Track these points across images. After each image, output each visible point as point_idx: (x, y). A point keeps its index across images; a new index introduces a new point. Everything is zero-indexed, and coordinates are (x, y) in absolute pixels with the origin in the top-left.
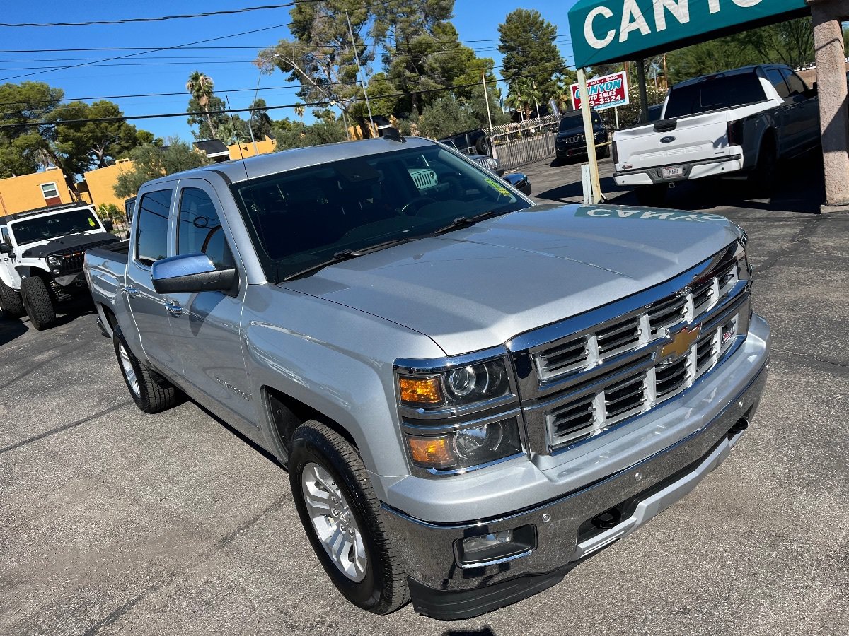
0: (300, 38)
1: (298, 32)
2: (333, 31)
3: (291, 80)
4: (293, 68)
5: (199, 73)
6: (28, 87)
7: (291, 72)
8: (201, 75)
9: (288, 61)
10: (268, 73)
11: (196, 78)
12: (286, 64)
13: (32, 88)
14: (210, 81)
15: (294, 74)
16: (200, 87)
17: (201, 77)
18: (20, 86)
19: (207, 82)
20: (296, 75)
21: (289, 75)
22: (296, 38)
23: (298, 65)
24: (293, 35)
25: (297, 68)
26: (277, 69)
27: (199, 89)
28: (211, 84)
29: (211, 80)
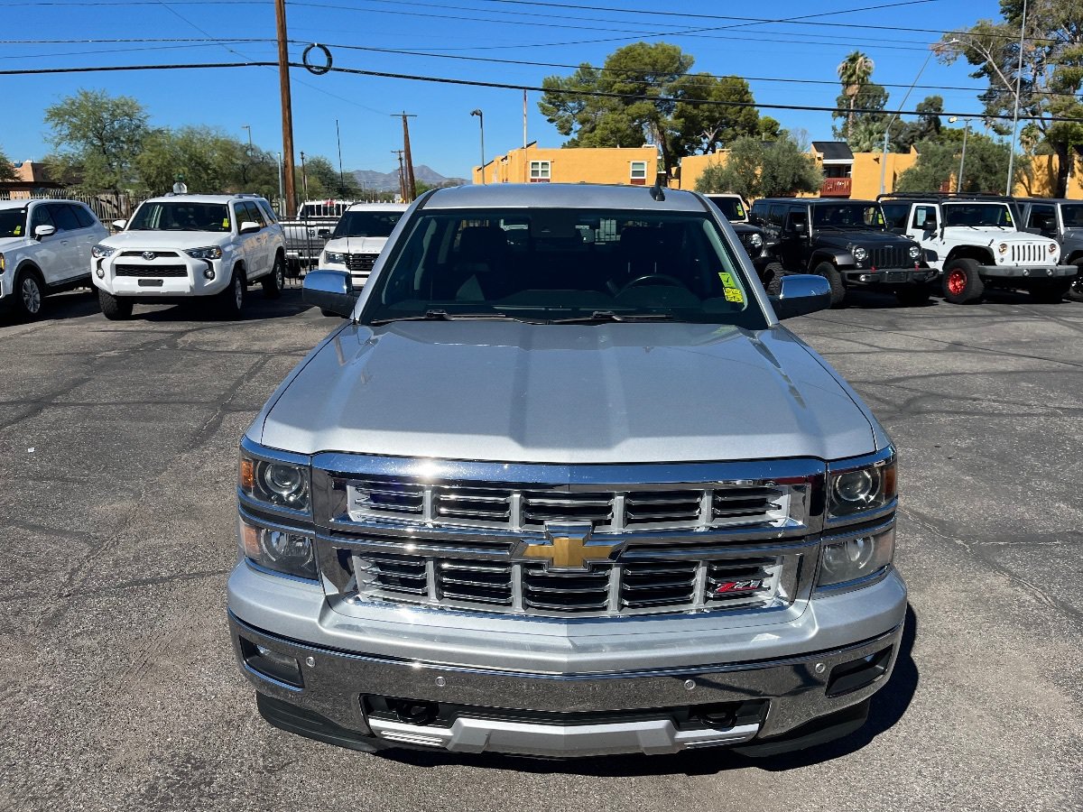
0: (1011, 19)
1: (1011, 11)
2: (1063, 15)
3: (978, 75)
4: (986, 60)
5: (860, 54)
6: (660, 49)
7: (983, 64)
8: (862, 55)
9: (981, 49)
10: (947, 63)
11: (853, 60)
12: (978, 55)
13: (664, 51)
14: (869, 64)
15: (985, 69)
16: (854, 71)
17: (861, 59)
18: (653, 46)
19: (866, 67)
20: (988, 71)
21: (977, 68)
22: (1006, 19)
23: (994, 57)
24: (1003, 15)
25: (991, 60)
26: (963, 59)
27: (853, 73)
28: (870, 68)
29: (871, 63)
